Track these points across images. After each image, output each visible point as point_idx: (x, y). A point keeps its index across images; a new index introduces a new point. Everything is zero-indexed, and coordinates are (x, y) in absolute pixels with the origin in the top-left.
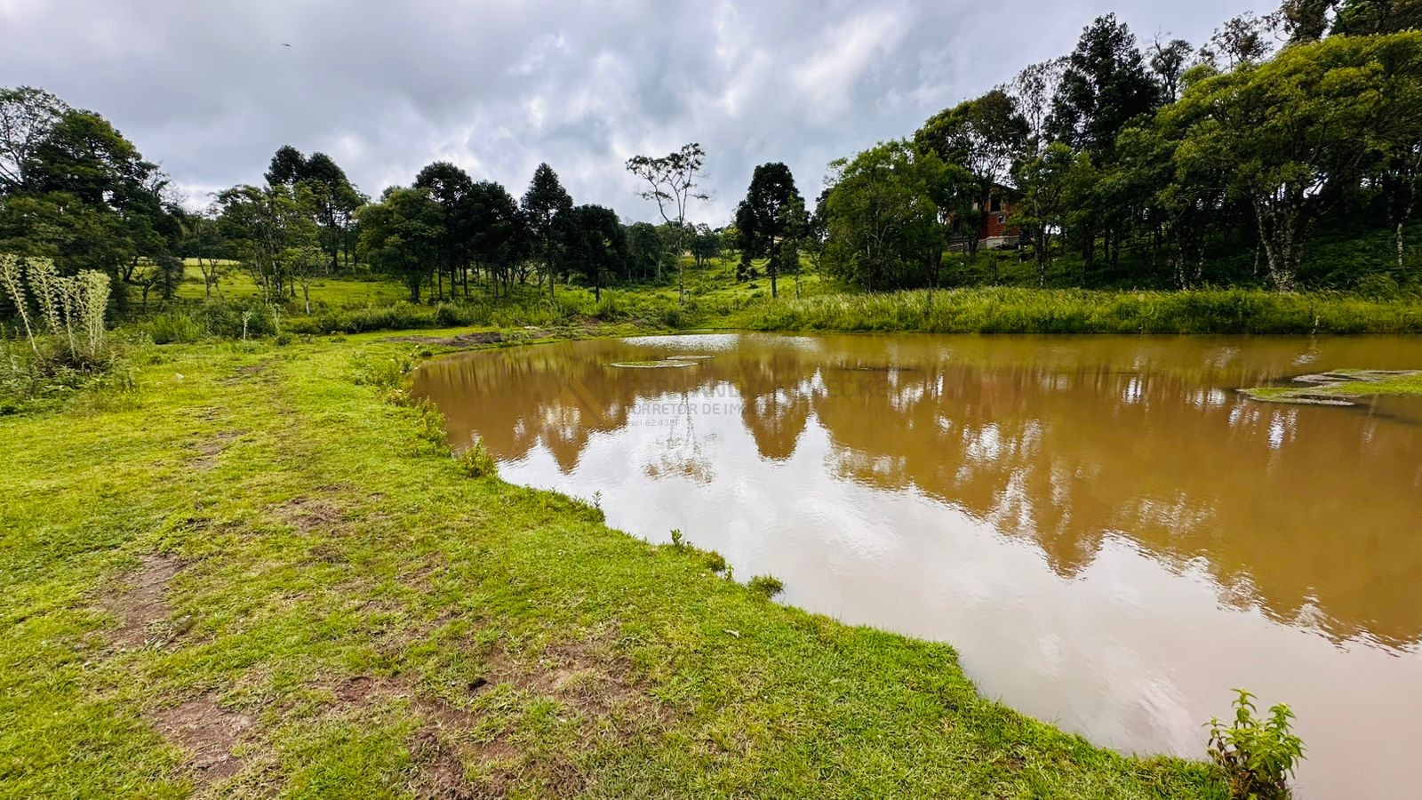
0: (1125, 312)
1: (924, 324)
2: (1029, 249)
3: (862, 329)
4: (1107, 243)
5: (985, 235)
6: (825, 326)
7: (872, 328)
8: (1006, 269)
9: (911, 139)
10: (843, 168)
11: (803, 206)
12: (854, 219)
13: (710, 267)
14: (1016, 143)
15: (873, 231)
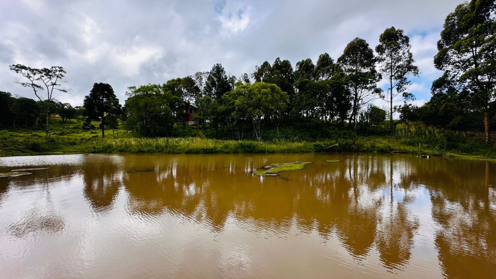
0: (226, 147)
1: (165, 150)
2: (201, 126)
3: (140, 152)
4: (221, 126)
5: (188, 121)
6: (124, 151)
7: (145, 151)
8: (194, 132)
9: (162, 85)
10: (134, 90)
11: (118, 102)
12: (139, 110)
13: (71, 123)
14: (196, 94)
15: (147, 115)
